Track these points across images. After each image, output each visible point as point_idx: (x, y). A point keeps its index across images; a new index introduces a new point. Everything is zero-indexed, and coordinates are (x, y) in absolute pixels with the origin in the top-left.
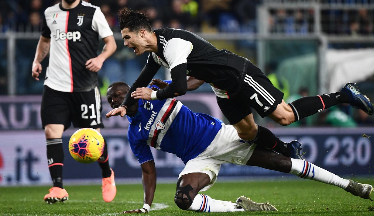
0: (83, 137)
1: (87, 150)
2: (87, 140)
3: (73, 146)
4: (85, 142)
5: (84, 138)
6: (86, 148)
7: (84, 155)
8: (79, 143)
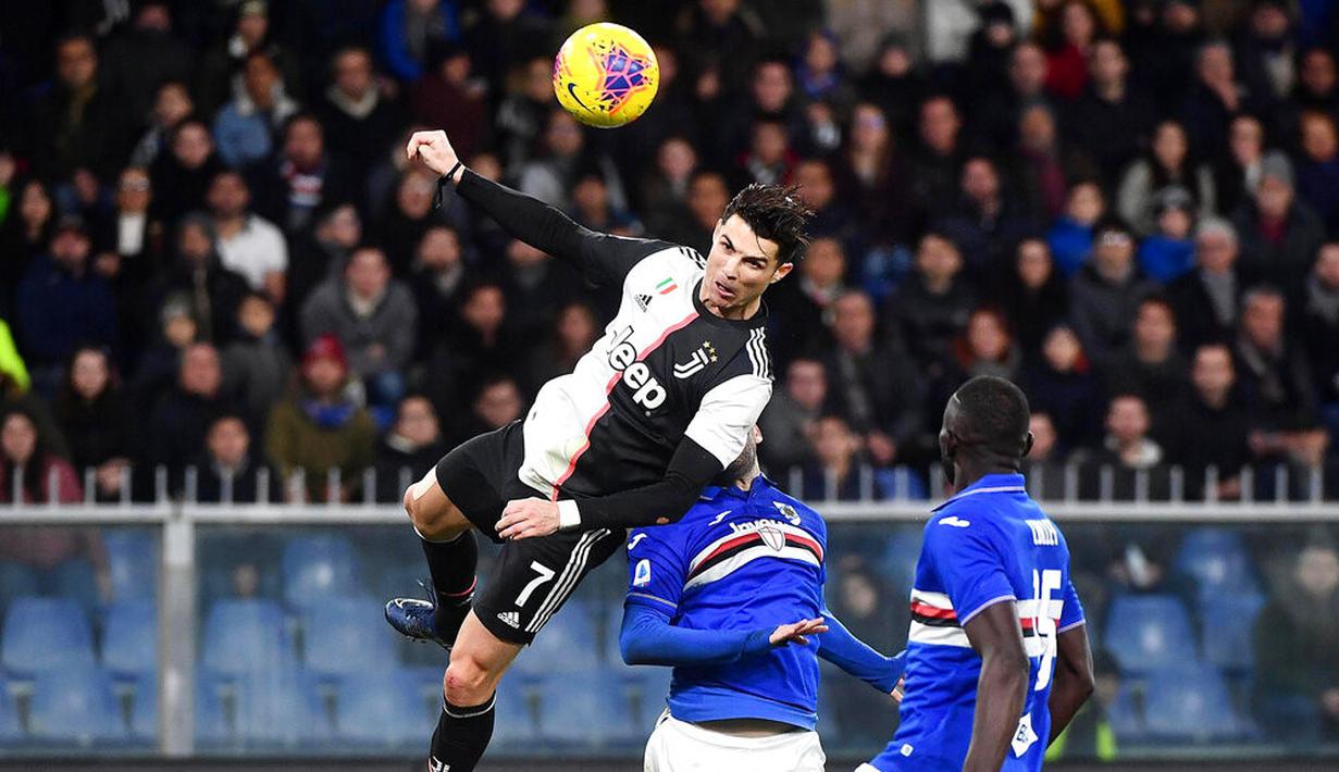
0: (616, 106)
1: (604, 70)
2: (605, 99)
3: (646, 78)
4: (611, 92)
5: (613, 103)
6: (605, 76)
7: (613, 53)
8: (628, 87)
